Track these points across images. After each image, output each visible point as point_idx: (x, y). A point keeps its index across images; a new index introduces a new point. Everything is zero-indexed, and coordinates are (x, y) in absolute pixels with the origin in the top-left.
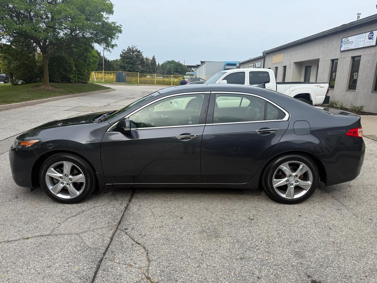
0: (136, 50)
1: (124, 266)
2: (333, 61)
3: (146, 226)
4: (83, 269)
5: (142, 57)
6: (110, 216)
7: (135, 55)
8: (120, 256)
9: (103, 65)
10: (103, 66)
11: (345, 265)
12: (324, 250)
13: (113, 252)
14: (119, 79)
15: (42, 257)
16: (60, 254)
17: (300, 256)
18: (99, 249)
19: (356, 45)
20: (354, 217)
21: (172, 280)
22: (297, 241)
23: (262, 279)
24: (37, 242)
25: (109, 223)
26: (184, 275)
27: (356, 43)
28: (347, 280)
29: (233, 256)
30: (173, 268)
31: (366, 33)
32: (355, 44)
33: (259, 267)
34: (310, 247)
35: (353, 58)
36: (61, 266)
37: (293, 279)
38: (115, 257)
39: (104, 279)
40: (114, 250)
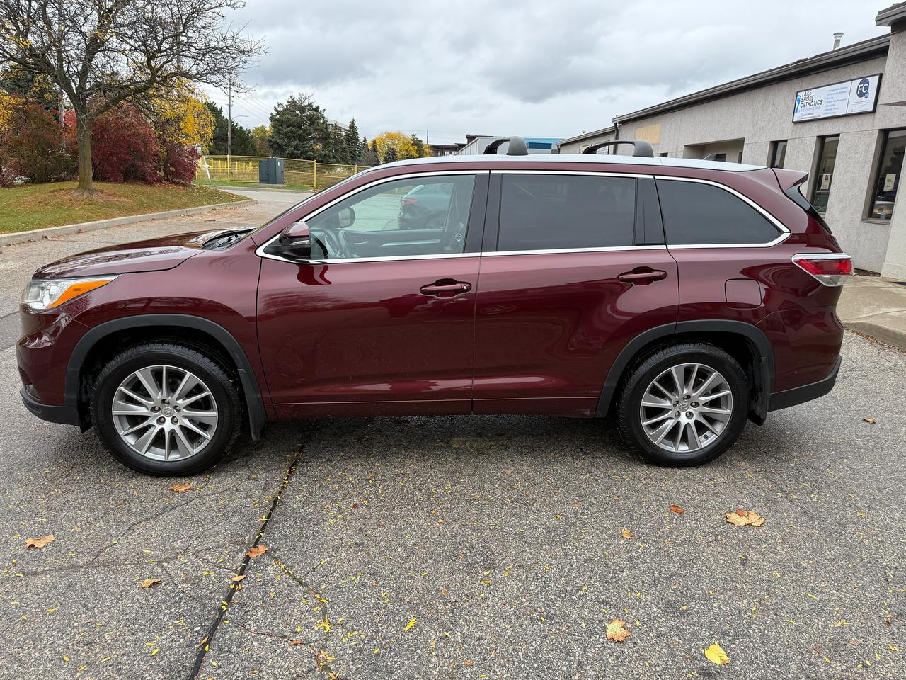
0: (310, 105)
1: (269, 640)
2: (775, 144)
3: (323, 543)
4: (170, 648)
5: (323, 124)
6: (237, 518)
7: (307, 116)
8: (259, 615)
9: (229, 139)
10: (229, 143)
11: (777, 632)
12: (731, 597)
13: (243, 605)
14: (268, 175)
15: (70, 620)
16: (116, 611)
17: (676, 611)
18: (210, 599)
19: (828, 108)
20: (804, 519)
21: (379, 672)
22: (670, 578)
23: (588, 667)
24: (61, 584)
25: (234, 535)
26: (408, 659)
27: (830, 104)
28: (780, 667)
29: (523, 613)
30: (384, 643)
31: (852, 80)
32: (828, 106)
33: (583, 638)
34: (702, 589)
35: (822, 139)
36: (117, 640)
37: (658, 666)
38: (248, 617)
39: (219, 671)
40: (246, 601)
